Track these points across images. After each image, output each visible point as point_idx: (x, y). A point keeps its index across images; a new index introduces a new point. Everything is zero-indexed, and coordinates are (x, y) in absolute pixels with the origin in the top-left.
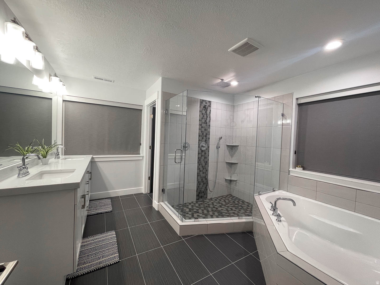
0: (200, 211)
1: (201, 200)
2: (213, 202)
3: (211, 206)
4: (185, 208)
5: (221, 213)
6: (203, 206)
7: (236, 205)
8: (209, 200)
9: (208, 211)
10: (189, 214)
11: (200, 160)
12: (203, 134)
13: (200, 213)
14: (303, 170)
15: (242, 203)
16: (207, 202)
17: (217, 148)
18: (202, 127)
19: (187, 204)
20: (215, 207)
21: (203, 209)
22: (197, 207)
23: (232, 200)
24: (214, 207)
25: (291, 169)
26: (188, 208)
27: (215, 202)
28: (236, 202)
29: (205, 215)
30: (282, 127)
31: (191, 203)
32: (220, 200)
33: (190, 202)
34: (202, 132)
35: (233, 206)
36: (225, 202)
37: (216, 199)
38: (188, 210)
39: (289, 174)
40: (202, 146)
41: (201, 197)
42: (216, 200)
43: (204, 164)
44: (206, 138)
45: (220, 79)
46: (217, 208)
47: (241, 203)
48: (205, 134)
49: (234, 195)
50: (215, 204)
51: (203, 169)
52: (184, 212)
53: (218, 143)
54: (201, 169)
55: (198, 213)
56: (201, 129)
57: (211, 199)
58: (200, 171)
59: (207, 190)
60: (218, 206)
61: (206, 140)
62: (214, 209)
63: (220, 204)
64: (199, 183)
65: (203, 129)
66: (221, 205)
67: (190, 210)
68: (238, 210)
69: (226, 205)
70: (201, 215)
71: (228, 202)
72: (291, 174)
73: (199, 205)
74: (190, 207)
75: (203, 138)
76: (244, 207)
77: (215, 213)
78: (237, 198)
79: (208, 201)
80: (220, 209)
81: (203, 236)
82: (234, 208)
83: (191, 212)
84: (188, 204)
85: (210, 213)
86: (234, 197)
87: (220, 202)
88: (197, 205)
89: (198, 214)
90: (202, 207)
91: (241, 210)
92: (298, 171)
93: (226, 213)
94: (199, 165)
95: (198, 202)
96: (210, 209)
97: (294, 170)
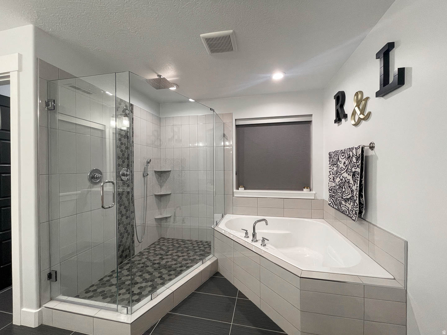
0: (138, 279)
1: (126, 261)
2: (146, 256)
3: (149, 263)
4: (107, 289)
5: (170, 267)
6: (137, 270)
7: (179, 249)
8: (138, 256)
9: (150, 274)
10: (124, 294)
11: (121, 198)
12: (123, 155)
13: (141, 283)
14: (245, 189)
15: (184, 243)
16: (139, 261)
17: (144, 176)
18: (122, 144)
19: (105, 279)
20: (155, 262)
21: (141, 273)
22: (127, 276)
23: (168, 244)
24: (155, 264)
25: (235, 190)
26: (113, 285)
27: (150, 256)
28: (177, 245)
29: (151, 281)
30: (224, 148)
31: (112, 275)
32: (155, 250)
33: (108, 273)
34: (122, 151)
35: (176, 251)
36: (163, 250)
37: (147, 250)
38: (114, 289)
39: (233, 196)
40: (123, 175)
41: (126, 256)
42: (149, 252)
43: (126, 203)
44: (128, 162)
45: (157, 74)
46: (159, 263)
47: (182, 243)
48: (126, 155)
49: (167, 237)
50: (152, 258)
51: (127, 211)
52: (108, 295)
53: (145, 168)
54: (124, 212)
55: (137, 283)
56: (120, 147)
57: (141, 254)
58: (122, 216)
59: (133, 242)
60: (158, 260)
61: (128, 165)
62: (156, 266)
63: (158, 255)
64: (121, 235)
65: (123, 147)
66: (160, 256)
67: (119, 287)
68: (186, 254)
69: (168, 254)
70: (144, 285)
71: (166, 248)
72: (235, 195)
73: (129, 270)
74: (114, 281)
75: (123, 162)
76: (189, 248)
77: (161, 271)
78: (173, 239)
79: (137, 258)
80: (163, 262)
81: (171, 314)
82: (180, 254)
83: (122, 288)
84: (108, 278)
85: (155, 275)
86: (169, 240)
87: (156, 252)
88: (125, 272)
89: (139, 285)
90: (137, 272)
91: (189, 252)
92: (241, 191)
93: (175, 264)
94: (120, 205)
95: (123, 268)
96: (150, 269)
97: (237, 191)
